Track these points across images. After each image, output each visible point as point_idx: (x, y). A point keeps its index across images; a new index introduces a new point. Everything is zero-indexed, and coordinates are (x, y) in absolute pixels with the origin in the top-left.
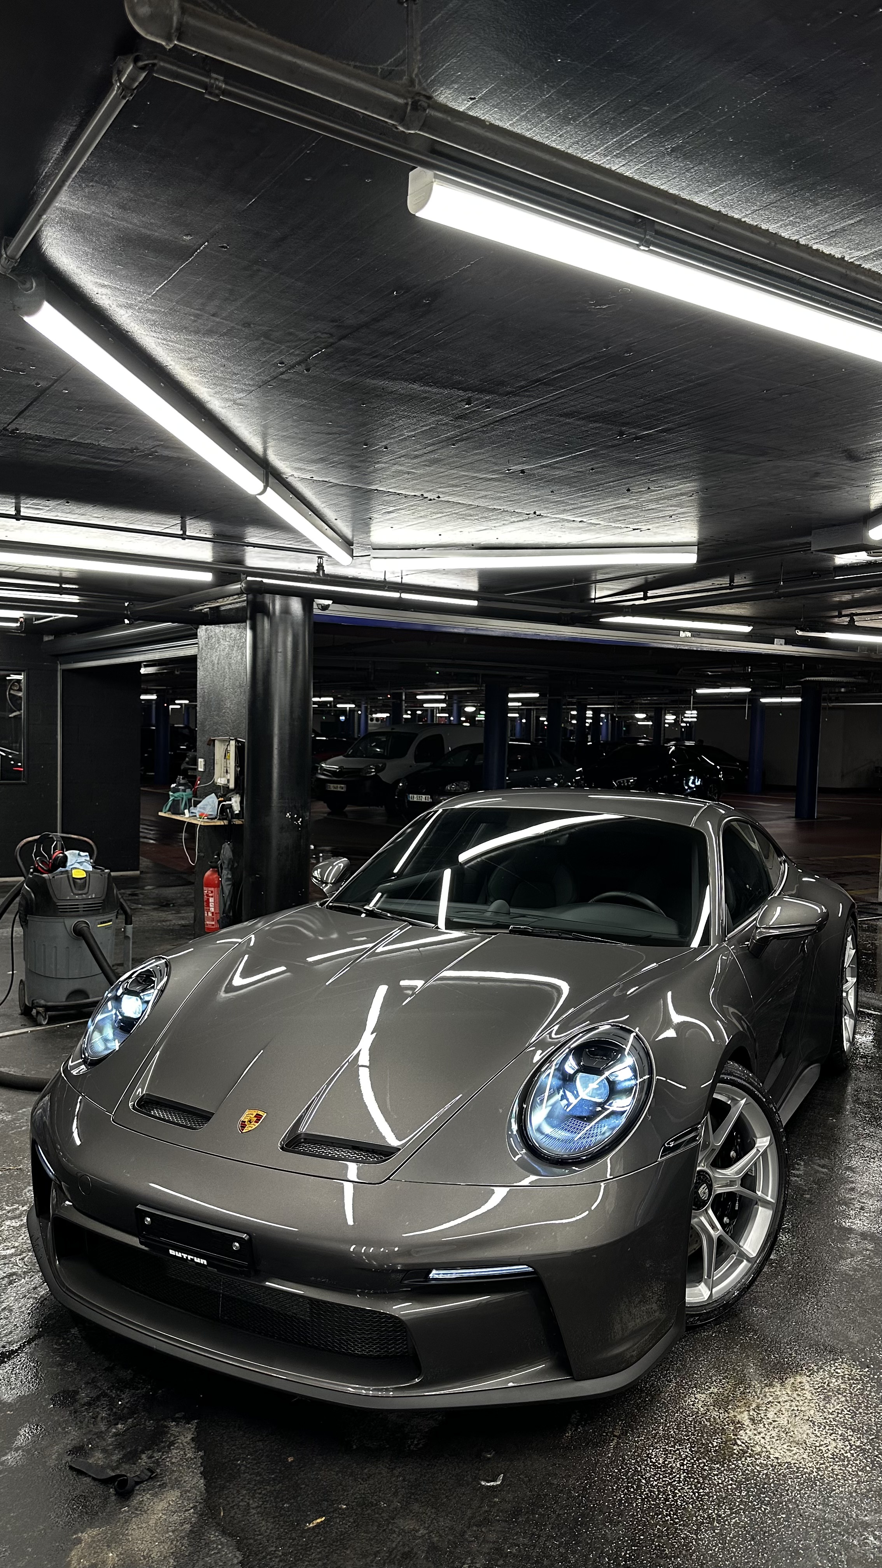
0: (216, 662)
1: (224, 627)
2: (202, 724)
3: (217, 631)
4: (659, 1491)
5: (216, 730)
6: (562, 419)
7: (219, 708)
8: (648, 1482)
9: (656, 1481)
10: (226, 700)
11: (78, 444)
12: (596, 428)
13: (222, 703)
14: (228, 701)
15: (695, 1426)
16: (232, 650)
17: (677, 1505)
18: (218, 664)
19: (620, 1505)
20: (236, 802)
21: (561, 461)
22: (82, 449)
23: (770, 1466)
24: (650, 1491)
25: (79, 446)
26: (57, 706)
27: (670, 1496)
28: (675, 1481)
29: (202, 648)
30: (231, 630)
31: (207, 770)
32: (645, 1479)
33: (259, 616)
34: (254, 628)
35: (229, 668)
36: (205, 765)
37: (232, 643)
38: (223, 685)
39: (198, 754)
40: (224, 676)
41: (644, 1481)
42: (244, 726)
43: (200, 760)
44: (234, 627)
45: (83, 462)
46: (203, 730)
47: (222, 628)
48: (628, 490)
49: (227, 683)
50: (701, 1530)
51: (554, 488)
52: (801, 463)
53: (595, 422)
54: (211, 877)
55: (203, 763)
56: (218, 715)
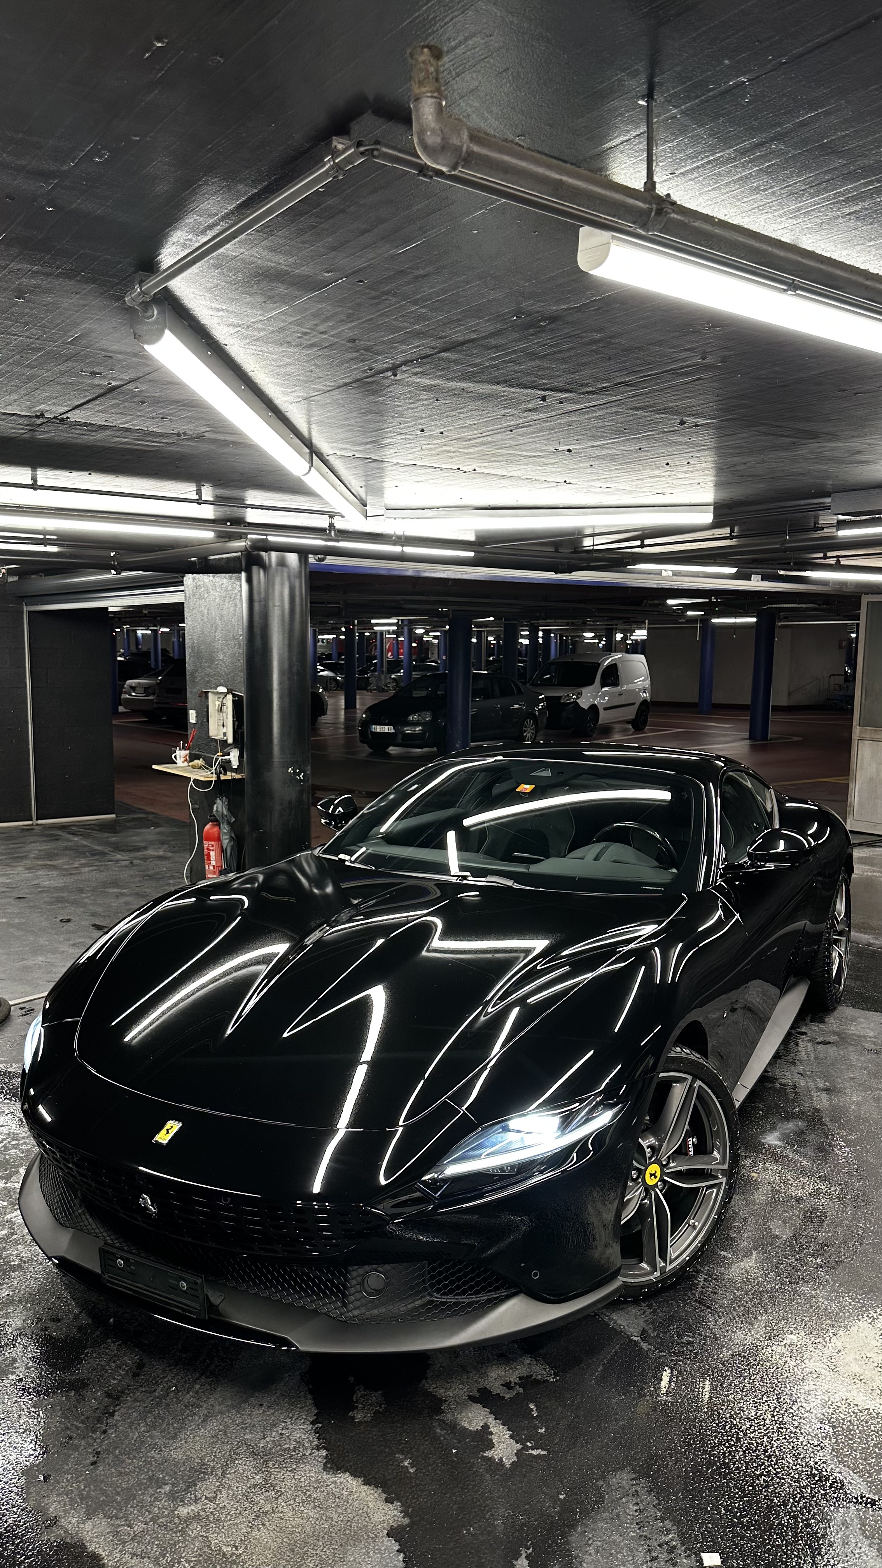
0: (206, 612)
1: (214, 577)
2: (192, 675)
3: (205, 580)
4: (757, 1443)
5: (208, 682)
6: (630, 411)
7: (211, 660)
8: (745, 1435)
9: (752, 1433)
10: (218, 652)
11: (126, 430)
12: (661, 418)
13: (214, 655)
14: (221, 653)
15: (777, 1379)
16: (224, 601)
17: (776, 1455)
18: (208, 614)
19: (724, 1458)
20: (234, 757)
21: (612, 443)
22: (129, 433)
23: (852, 1414)
24: (749, 1443)
25: (127, 431)
26: (24, 648)
27: (768, 1447)
28: (769, 1432)
29: (189, 598)
30: (223, 580)
31: (199, 722)
32: (742, 1431)
33: (255, 569)
34: (249, 580)
35: (221, 620)
36: (197, 717)
37: (224, 594)
38: (215, 637)
39: (189, 705)
40: (216, 628)
41: (741, 1434)
42: (241, 677)
43: (191, 711)
44: (225, 577)
45: (124, 443)
46: (193, 681)
47: (211, 578)
48: (667, 464)
49: (218, 635)
50: (802, 1479)
51: (593, 463)
52: (847, 444)
53: (662, 413)
54: (211, 831)
55: (195, 715)
56: (209, 667)
